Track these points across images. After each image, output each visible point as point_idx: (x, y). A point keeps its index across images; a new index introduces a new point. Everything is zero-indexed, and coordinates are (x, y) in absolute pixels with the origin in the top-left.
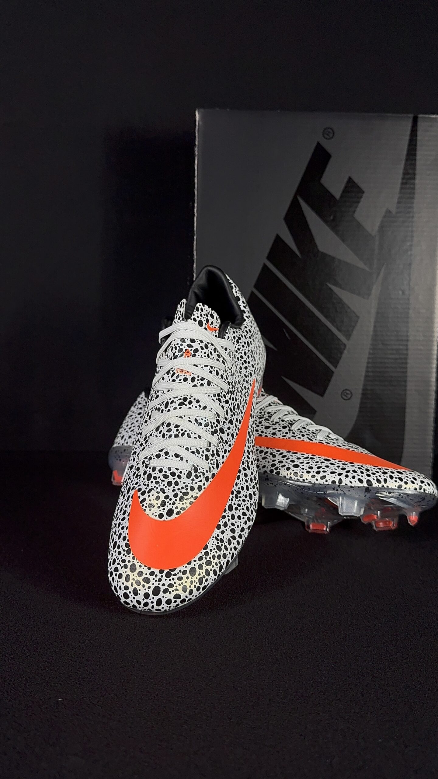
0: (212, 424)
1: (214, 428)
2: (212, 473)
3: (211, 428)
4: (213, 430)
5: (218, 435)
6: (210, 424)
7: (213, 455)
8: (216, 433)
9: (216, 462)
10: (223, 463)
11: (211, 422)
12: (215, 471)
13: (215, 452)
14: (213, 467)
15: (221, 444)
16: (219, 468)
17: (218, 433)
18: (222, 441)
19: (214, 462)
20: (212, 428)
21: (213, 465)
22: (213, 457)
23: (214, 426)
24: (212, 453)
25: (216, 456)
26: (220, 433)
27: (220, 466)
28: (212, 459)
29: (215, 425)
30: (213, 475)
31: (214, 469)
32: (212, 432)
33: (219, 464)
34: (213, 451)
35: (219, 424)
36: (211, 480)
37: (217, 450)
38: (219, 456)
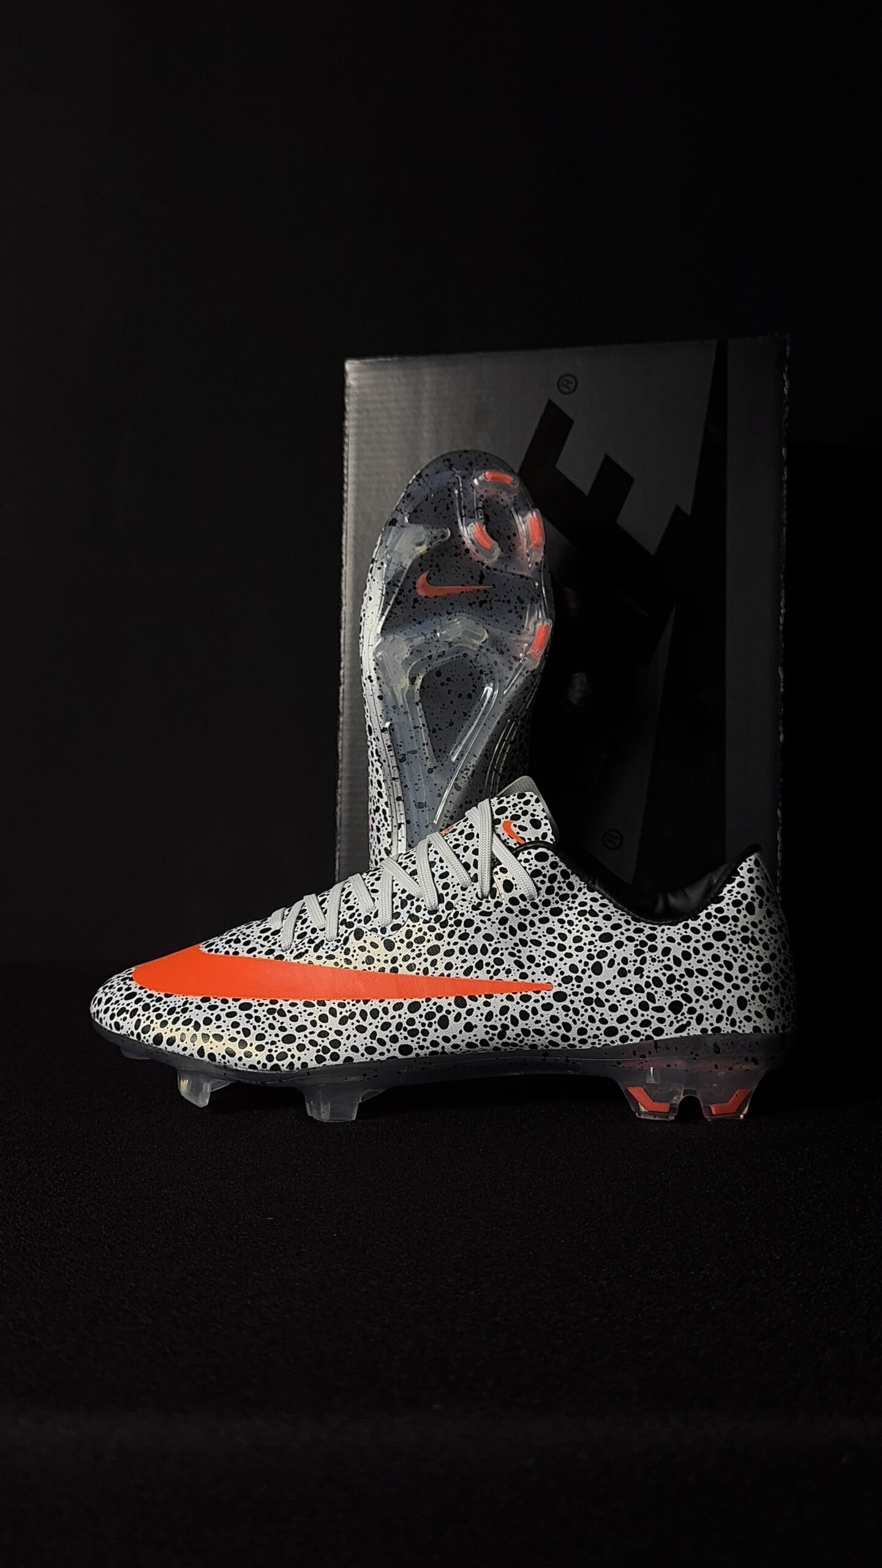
0: (357, 914)
1: (352, 920)
2: (283, 954)
3: (349, 915)
4: (348, 920)
5: (346, 931)
6: (354, 911)
7: (311, 941)
8: (346, 927)
9: (303, 950)
10: (310, 963)
11: (357, 910)
12: (289, 957)
13: (317, 941)
14: (293, 950)
15: (336, 944)
16: (296, 961)
17: (349, 930)
18: (342, 942)
19: (301, 948)
20: (351, 917)
21: (295, 949)
22: (309, 943)
23: (356, 916)
24: (312, 938)
25: (313, 945)
26: (353, 933)
27: (301, 961)
28: (304, 944)
29: (359, 918)
30: (281, 957)
31: (291, 953)
32: (345, 920)
33: (304, 957)
34: (317, 938)
35: (365, 924)
36: (272, 957)
37: (322, 942)
38: (316, 950)
